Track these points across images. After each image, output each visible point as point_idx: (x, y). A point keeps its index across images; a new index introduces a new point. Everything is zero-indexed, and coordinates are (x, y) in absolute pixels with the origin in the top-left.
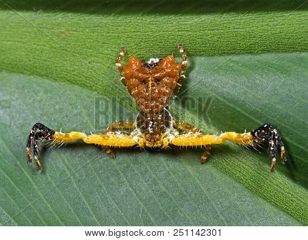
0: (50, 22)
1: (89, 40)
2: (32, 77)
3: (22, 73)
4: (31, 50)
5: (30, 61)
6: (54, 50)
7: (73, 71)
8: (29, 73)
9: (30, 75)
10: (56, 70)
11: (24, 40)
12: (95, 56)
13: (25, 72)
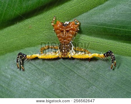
0: (23, 26)
1: (40, 26)
2: (25, 49)
3: (22, 49)
4: (21, 39)
5: (22, 43)
6: (29, 35)
7: (39, 40)
8: (24, 48)
9: (25, 48)
10: (33, 42)
11: (17, 36)
12: (45, 31)
13: (23, 48)
